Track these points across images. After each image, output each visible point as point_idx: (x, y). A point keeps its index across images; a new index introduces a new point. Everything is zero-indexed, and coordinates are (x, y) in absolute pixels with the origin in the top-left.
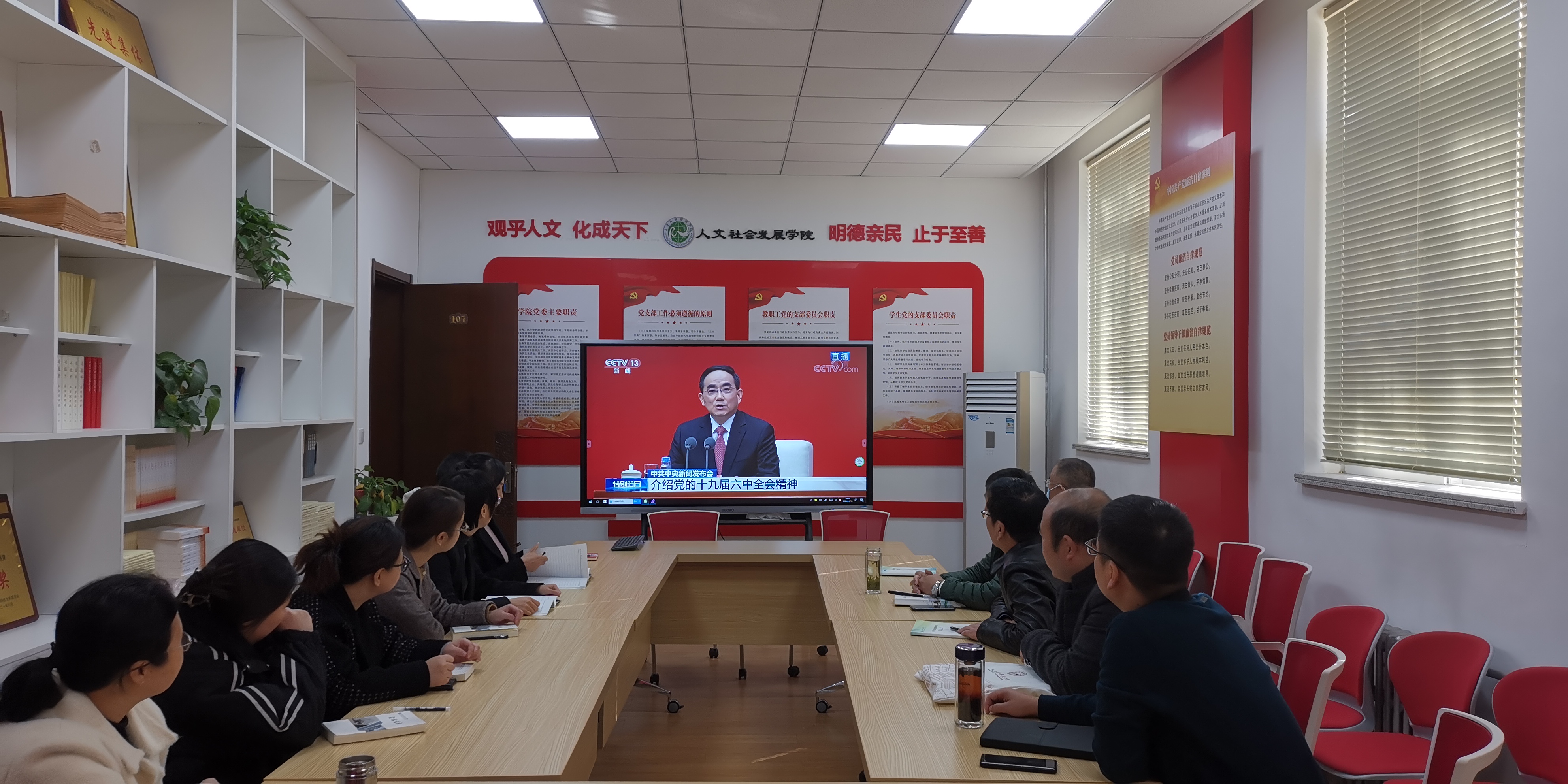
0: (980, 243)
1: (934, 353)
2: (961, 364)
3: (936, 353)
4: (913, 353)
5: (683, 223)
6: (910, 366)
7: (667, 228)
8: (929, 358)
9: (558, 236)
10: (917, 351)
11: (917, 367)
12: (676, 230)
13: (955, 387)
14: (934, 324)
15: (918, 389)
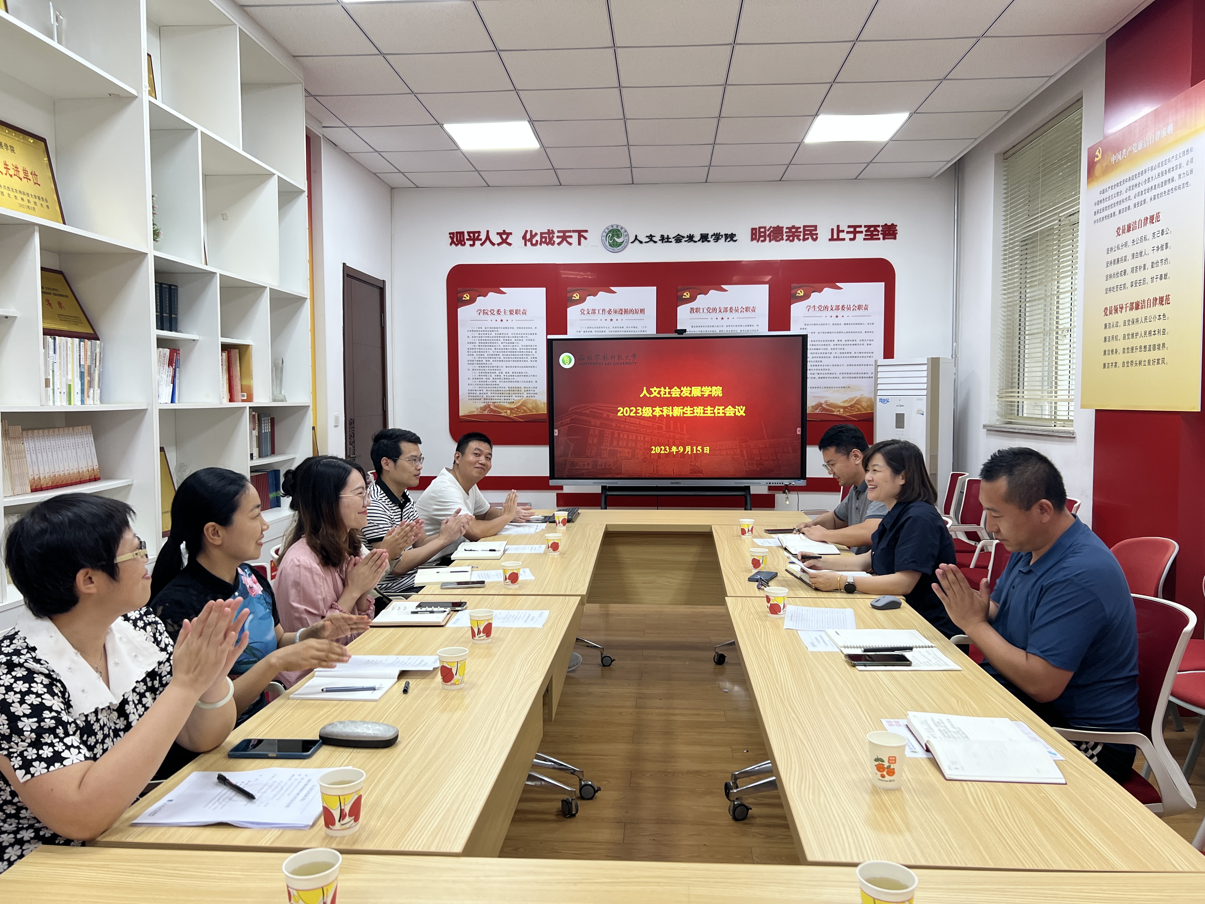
0: (893, 240)
1: (847, 343)
2: (873, 353)
3: (850, 343)
4: (828, 343)
5: (619, 230)
6: (825, 355)
7: (605, 234)
8: (843, 347)
9: (510, 244)
10: (831, 341)
11: (832, 356)
12: (613, 236)
13: (867, 373)
14: (849, 316)
15: (832, 376)
